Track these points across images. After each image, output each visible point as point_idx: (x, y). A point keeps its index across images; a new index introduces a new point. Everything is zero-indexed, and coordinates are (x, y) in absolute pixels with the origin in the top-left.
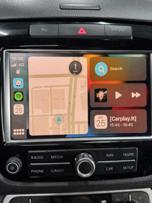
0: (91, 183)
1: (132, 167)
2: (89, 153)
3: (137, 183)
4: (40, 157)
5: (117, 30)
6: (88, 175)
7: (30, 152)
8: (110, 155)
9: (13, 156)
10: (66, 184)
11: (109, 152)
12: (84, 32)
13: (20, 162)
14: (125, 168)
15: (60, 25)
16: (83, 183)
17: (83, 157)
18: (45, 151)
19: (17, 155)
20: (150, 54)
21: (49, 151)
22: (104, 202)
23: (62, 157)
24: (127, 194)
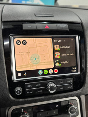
0: (54, 96)
1: (71, 87)
2: (53, 82)
3: (74, 94)
4: (31, 86)
5: (62, 26)
7: (26, 84)
10: (43, 97)
11: (61, 81)
14: (68, 88)
15: (37, 24)
16: (50, 96)
17: (51, 84)
18: (33, 83)
20: (76, 37)
21: (35, 82)
22: (57, 106)
23: (41, 85)
24: (68, 101)
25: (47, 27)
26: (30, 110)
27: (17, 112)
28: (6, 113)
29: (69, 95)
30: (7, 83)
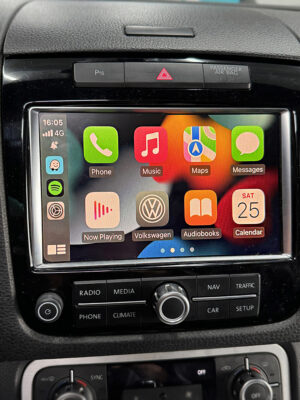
0: (183, 335)
1: (252, 307)
2: (178, 283)
3: (260, 335)
4: (94, 292)
5: (225, 72)
6: (178, 320)
7: (76, 283)
8: (214, 287)
9: (48, 291)
12: (168, 78)
13: (61, 300)
14: (239, 309)
15: (127, 64)
16: (168, 336)
17: (169, 290)
18: (104, 282)
20: (279, 114)
21: (109, 281)
22: (201, 372)
23: (133, 291)
24: (242, 358)
25: (164, 75)
26: (99, 378)
27: (52, 379)
28: (14, 378)
29: (243, 337)
30: (11, 277)
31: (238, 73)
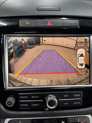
0: (55, 112)
1: (79, 103)
3: (82, 112)
4: (25, 97)
5: (70, 22)
6: (53, 107)
7: (19, 94)
8: (66, 96)
9: (10, 96)
11: (66, 94)
12: (51, 24)
13: (14, 100)
14: (75, 103)
15: (37, 20)
17: (51, 97)
18: (28, 94)
19: (12, 96)
21: (30, 93)
22: (63, 122)
23: (38, 97)
24: (77, 118)
25: (49, 24)
29: (76, 113)
31: (75, 22)
